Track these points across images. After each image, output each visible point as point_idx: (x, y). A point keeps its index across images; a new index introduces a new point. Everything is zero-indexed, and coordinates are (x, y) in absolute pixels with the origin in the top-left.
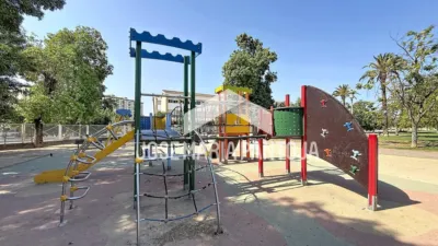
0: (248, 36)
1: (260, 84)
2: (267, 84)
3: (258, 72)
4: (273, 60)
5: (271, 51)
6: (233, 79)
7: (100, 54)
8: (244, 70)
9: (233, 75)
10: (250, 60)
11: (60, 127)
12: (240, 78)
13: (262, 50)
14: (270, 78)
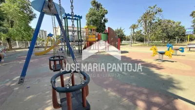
0: (96, 1)
1: (101, 23)
2: (104, 23)
3: (100, 18)
4: (106, 13)
5: (105, 9)
6: (90, 21)
7: (29, 8)
8: (94, 18)
9: (90, 19)
10: (97, 13)
11: (17, 42)
12: (93, 21)
13: (102, 8)
14: (105, 21)
